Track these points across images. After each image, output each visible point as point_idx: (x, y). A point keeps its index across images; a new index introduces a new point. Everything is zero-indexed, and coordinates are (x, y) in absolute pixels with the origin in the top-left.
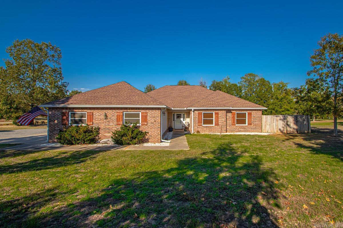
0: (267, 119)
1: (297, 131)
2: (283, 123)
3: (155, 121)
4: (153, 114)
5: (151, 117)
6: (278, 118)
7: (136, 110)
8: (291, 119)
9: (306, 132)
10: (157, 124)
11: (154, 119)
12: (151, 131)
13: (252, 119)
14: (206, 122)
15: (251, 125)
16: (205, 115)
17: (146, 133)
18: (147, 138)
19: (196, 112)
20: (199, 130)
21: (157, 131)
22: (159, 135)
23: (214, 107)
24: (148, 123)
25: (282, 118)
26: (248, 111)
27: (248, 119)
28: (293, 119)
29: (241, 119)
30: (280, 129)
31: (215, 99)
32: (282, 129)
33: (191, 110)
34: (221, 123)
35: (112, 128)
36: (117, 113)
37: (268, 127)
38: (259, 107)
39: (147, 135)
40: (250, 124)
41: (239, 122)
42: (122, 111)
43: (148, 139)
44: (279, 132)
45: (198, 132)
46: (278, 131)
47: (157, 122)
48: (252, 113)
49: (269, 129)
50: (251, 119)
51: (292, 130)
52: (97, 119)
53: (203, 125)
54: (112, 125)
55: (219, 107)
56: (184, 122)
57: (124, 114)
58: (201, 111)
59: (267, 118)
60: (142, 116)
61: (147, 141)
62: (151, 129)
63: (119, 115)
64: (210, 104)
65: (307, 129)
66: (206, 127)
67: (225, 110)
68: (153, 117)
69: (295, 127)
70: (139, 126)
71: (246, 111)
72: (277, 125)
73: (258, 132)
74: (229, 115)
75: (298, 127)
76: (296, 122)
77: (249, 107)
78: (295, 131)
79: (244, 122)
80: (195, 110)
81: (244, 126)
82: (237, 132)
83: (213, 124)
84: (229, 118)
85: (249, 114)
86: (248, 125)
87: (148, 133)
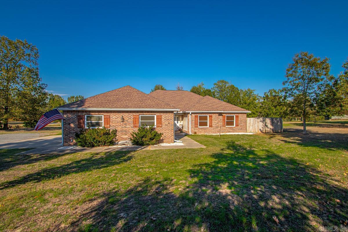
0: (251, 121)
1: (273, 131)
2: (263, 124)
3: (169, 123)
4: (167, 116)
5: (165, 120)
6: (259, 120)
8: (268, 121)
9: (279, 131)
10: (171, 126)
13: (239, 121)
14: (202, 124)
16: (201, 118)
17: (161, 134)
18: (162, 138)
19: (193, 115)
20: (196, 131)
21: (171, 132)
22: (172, 136)
23: (209, 111)
24: (163, 125)
25: (262, 120)
26: (236, 114)
27: (235, 121)
28: (270, 120)
29: (229, 122)
30: (260, 130)
31: (207, 103)
32: (262, 129)
33: (189, 113)
34: (214, 125)
35: (129, 130)
36: (134, 116)
37: (251, 127)
38: (245, 111)
39: (162, 136)
40: (237, 125)
41: (228, 124)
42: (138, 114)
43: (163, 140)
44: (260, 132)
45: (195, 133)
46: (259, 131)
47: (171, 124)
48: (239, 116)
49: (252, 129)
50: (238, 121)
51: (269, 130)
52: (113, 122)
53: (199, 127)
54: (129, 128)
55: (213, 111)
56: (178, 125)
57: (140, 117)
58: (198, 114)
60: (157, 118)
61: (162, 141)
62: (165, 130)
63: (136, 118)
64: (205, 108)
65: (280, 129)
66: (202, 128)
67: (217, 113)
68: (167, 120)
69: (271, 127)
70: (155, 128)
71: (234, 114)
72: (258, 126)
73: (244, 132)
74: (221, 117)
75: (273, 127)
76: (272, 123)
77: (237, 111)
78: (271, 130)
79: (232, 124)
80: (192, 113)
81: (233, 127)
82: (227, 132)
83: (207, 126)
84: (220, 120)
85: (236, 116)
86: (236, 126)
87: (163, 134)
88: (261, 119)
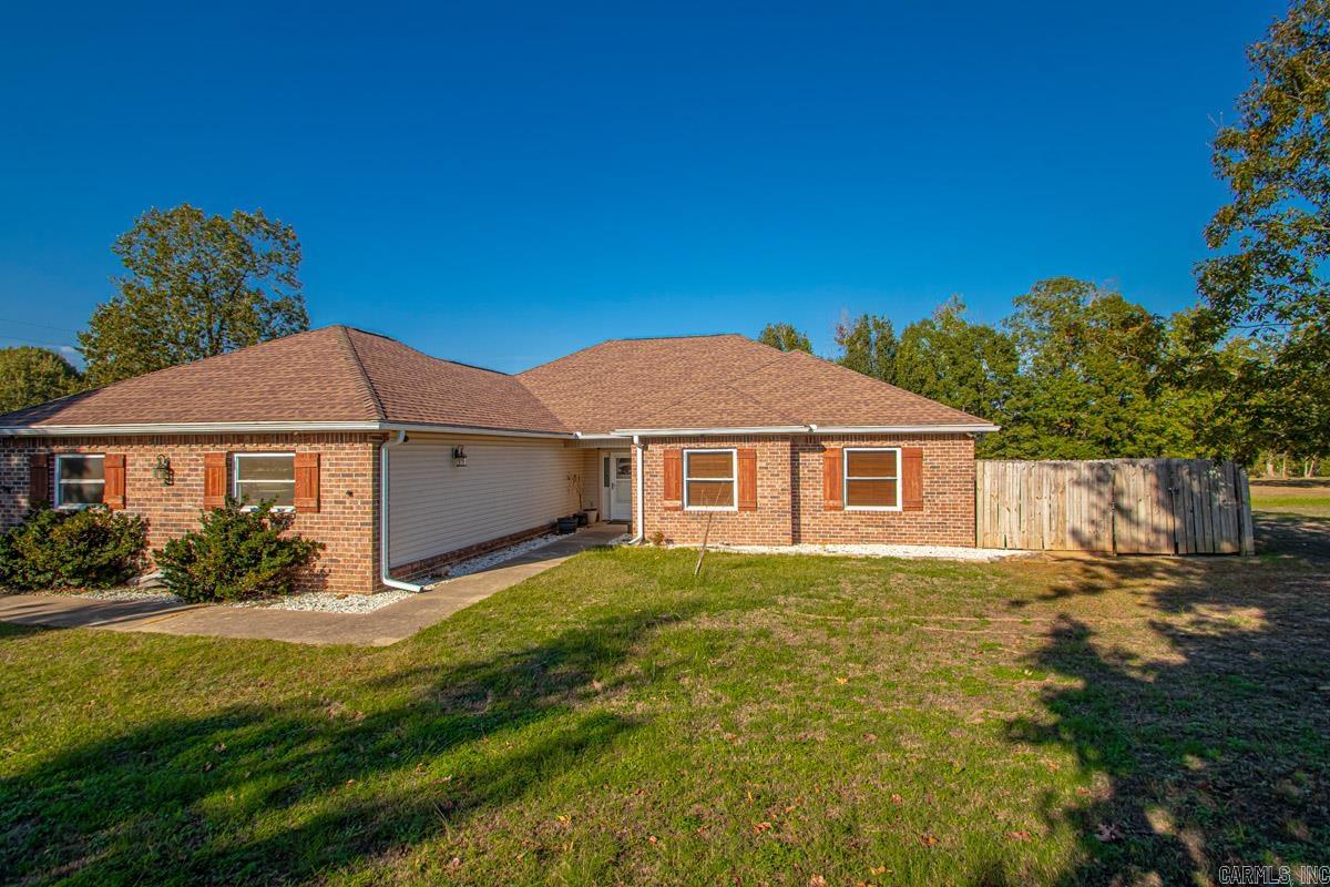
0: (1003, 480)
1: (1176, 546)
2: (1094, 498)
4: (342, 459)
5: (333, 475)
6: (1068, 475)
7: (278, 442)
8: (1137, 482)
9: (1226, 547)
10: (358, 508)
11: (347, 486)
12: (333, 539)
13: (925, 482)
14: (698, 494)
15: (921, 509)
16: (697, 463)
17: (315, 545)
18: (317, 569)
19: (656, 449)
20: (669, 528)
21: (359, 540)
22: (367, 557)
23: (734, 425)
24: (325, 502)
25: (1086, 473)
26: (905, 444)
27: (903, 479)
28: (1151, 478)
30: (1075, 533)
32: (1087, 530)
33: (631, 441)
34: (765, 501)
35: (191, 520)
36: (207, 456)
37: (1009, 520)
38: (959, 421)
39: (318, 556)
40: (913, 504)
41: (859, 493)
42: (223, 449)
43: (323, 574)
44: (1070, 544)
45: (659, 538)
46: (1063, 542)
47: (357, 497)
48: (925, 452)
49: (1015, 529)
50: (920, 482)
51: (1143, 537)
52: (138, 485)
53: (686, 509)
54: (190, 510)
55: (754, 424)
57: (236, 461)
58: (679, 446)
59: (1004, 474)
60: (300, 468)
61: (318, 583)
62: (334, 529)
63: (213, 468)
65: (1233, 535)
66: (700, 515)
67: (784, 437)
68: (343, 475)
69: (1164, 521)
70: (290, 517)
71: (892, 443)
72: (1058, 514)
73: (956, 544)
74: (812, 461)
75: (1178, 523)
76: (1170, 491)
77: (909, 422)
78: (1163, 539)
79: (884, 494)
81: (888, 514)
82: (848, 541)
83: (732, 505)
84: (811, 475)
85: (907, 456)
86: (904, 509)
87: (323, 547)
88: (1083, 468)
